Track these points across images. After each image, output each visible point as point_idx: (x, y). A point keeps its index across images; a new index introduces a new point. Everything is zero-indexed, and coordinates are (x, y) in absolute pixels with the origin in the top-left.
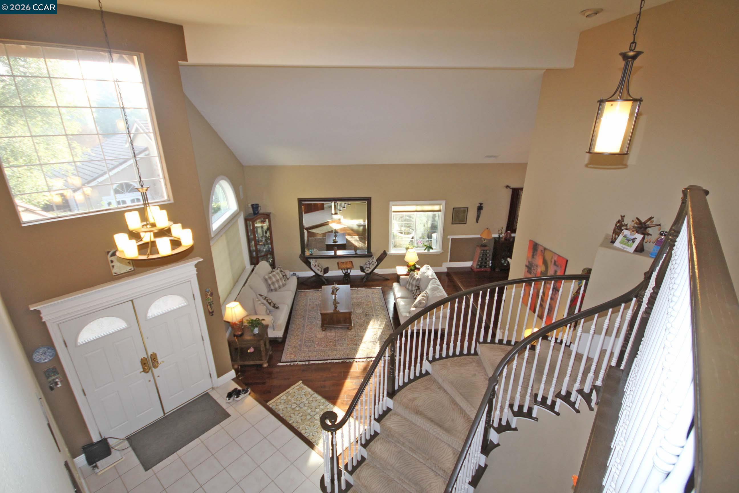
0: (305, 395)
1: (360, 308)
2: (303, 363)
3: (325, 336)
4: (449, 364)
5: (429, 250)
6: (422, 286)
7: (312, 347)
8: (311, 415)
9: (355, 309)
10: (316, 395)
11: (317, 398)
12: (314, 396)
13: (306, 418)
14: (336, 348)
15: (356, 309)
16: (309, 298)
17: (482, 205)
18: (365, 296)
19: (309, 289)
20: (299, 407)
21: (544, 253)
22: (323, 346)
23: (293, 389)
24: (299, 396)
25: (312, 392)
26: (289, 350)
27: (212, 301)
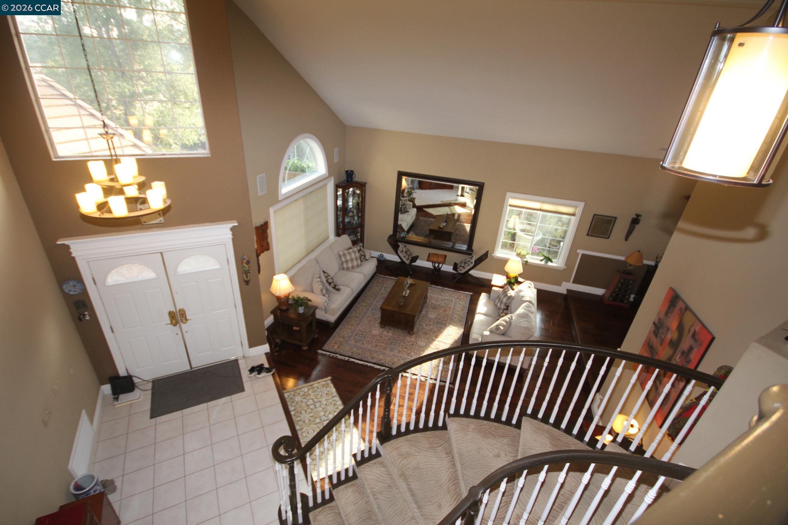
0: (327, 394)
1: (435, 312)
2: (343, 357)
3: (380, 334)
4: (472, 426)
5: (546, 262)
6: (513, 306)
7: (361, 343)
8: (321, 420)
9: (428, 311)
10: (337, 398)
11: (337, 401)
12: (335, 398)
13: (315, 420)
14: (385, 351)
15: (430, 312)
16: (385, 286)
17: (639, 218)
18: (447, 299)
19: (389, 276)
20: (315, 405)
21: (683, 314)
22: (372, 344)
23: (319, 383)
24: (320, 394)
25: (335, 394)
26: (336, 338)
27: (248, 270)
